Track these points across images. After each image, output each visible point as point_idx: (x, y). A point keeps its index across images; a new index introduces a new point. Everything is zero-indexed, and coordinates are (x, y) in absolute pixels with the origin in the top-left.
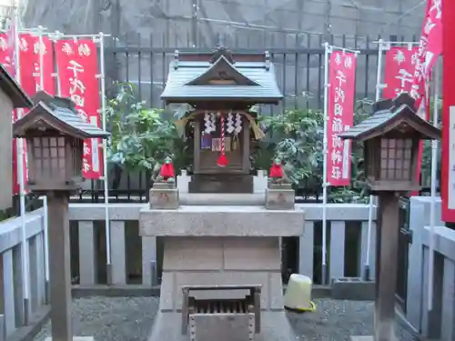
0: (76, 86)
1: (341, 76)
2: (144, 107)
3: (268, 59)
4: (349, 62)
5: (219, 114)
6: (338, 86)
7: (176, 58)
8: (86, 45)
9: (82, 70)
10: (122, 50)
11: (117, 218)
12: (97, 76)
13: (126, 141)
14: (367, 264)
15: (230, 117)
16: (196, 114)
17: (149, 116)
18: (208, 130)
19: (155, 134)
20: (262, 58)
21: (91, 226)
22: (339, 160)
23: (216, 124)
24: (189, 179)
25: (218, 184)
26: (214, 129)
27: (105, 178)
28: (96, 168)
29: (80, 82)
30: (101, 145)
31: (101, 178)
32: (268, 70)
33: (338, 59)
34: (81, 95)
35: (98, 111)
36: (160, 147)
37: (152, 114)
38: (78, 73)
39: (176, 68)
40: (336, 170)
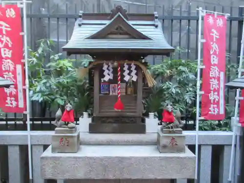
0: (5, 42)
1: (215, 34)
2: (61, 58)
3: (156, 18)
4: (220, 23)
5: (116, 64)
6: (213, 41)
7: (80, 17)
8: (12, 9)
9: (9, 29)
10: (45, 16)
11: (37, 143)
12: (21, 34)
13: (44, 83)
14: (230, 179)
15: (126, 67)
16: (96, 63)
17: (64, 65)
18: (107, 78)
19: (67, 78)
20: (151, 17)
21: (17, 148)
22: (217, 100)
23: (113, 72)
24: (90, 120)
25: (115, 125)
26: (111, 77)
27: (28, 112)
28: (21, 105)
29: (8, 39)
30: (24, 87)
31: (25, 112)
32: (156, 26)
33: (211, 20)
34: (10, 49)
35: (22, 61)
36: (72, 88)
37: (67, 63)
38: (6, 31)
39: (80, 25)
40: (214, 108)
